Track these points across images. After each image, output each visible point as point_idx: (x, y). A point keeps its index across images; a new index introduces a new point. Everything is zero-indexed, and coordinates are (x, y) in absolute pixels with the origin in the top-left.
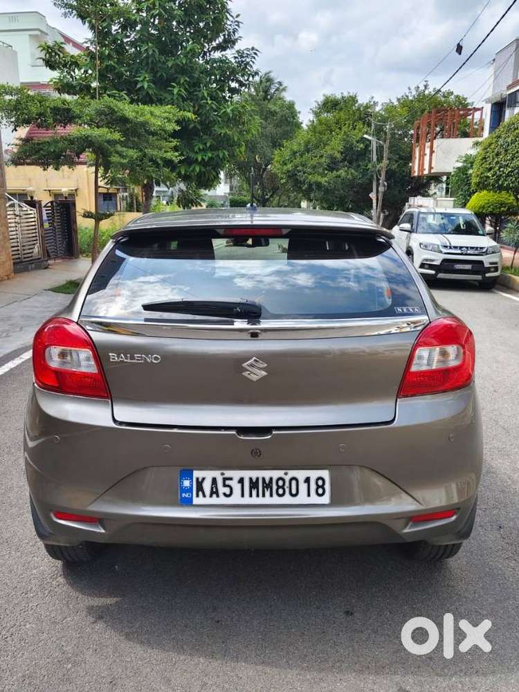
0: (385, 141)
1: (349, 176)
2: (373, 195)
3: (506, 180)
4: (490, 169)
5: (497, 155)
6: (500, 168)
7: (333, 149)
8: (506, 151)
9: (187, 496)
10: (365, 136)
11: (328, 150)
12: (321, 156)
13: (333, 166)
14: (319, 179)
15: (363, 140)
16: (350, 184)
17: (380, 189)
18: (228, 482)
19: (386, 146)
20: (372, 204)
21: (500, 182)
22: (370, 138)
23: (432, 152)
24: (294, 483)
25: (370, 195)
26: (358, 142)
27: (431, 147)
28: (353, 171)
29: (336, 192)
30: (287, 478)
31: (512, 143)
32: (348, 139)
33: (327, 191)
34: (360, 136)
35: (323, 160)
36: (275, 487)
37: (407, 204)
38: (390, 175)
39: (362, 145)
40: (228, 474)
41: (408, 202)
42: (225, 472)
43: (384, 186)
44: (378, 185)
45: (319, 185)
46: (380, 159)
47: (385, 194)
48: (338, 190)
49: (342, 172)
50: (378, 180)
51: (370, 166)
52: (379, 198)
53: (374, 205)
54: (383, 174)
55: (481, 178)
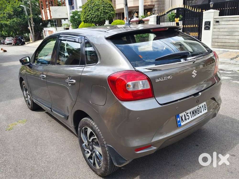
0: (29, 7)
1: (18, 21)
2: (29, 28)
3: (94, 19)
4: (88, 16)
5: (89, 11)
6: (91, 15)
7: (9, 10)
8: (92, 9)
9: (180, 124)
10: (21, 5)
11: (6, 11)
12: (4, 14)
13: (10, 17)
14: (6, 22)
15: (20, 7)
16: (19, 24)
17: (32, 25)
18: (188, 115)
19: (30, 9)
20: (30, 31)
21: (92, 20)
22: (23, 6)
23: (50, 11)
24: (200, 108)
25: (28, 28)
26: (18, 8)
27: (49, 9)
28: (19, 19)
29: (15, 27)
30: (199, 107)
31: (93, 7)
32: (14, 6)
33: (10, 27)
34: (19, 5)
35: (5, 15)
36: (197, 111)
37: (43, 30)
38: (34, 20)
39: (20, 9)
40: (187, 112)
41: (43, 29)
42: (186, 111)
43: (33, 24)
44: (31, 24)
45: (6, 25)
46: (29, 14)
47: (34, 27)
48: (15, 26)
49: (15, 19)
50: (30, 22)
51: (26, 17)
52: (33, 29)
53: (31, 31)
54: (32, 20)
55: (85, 19)
